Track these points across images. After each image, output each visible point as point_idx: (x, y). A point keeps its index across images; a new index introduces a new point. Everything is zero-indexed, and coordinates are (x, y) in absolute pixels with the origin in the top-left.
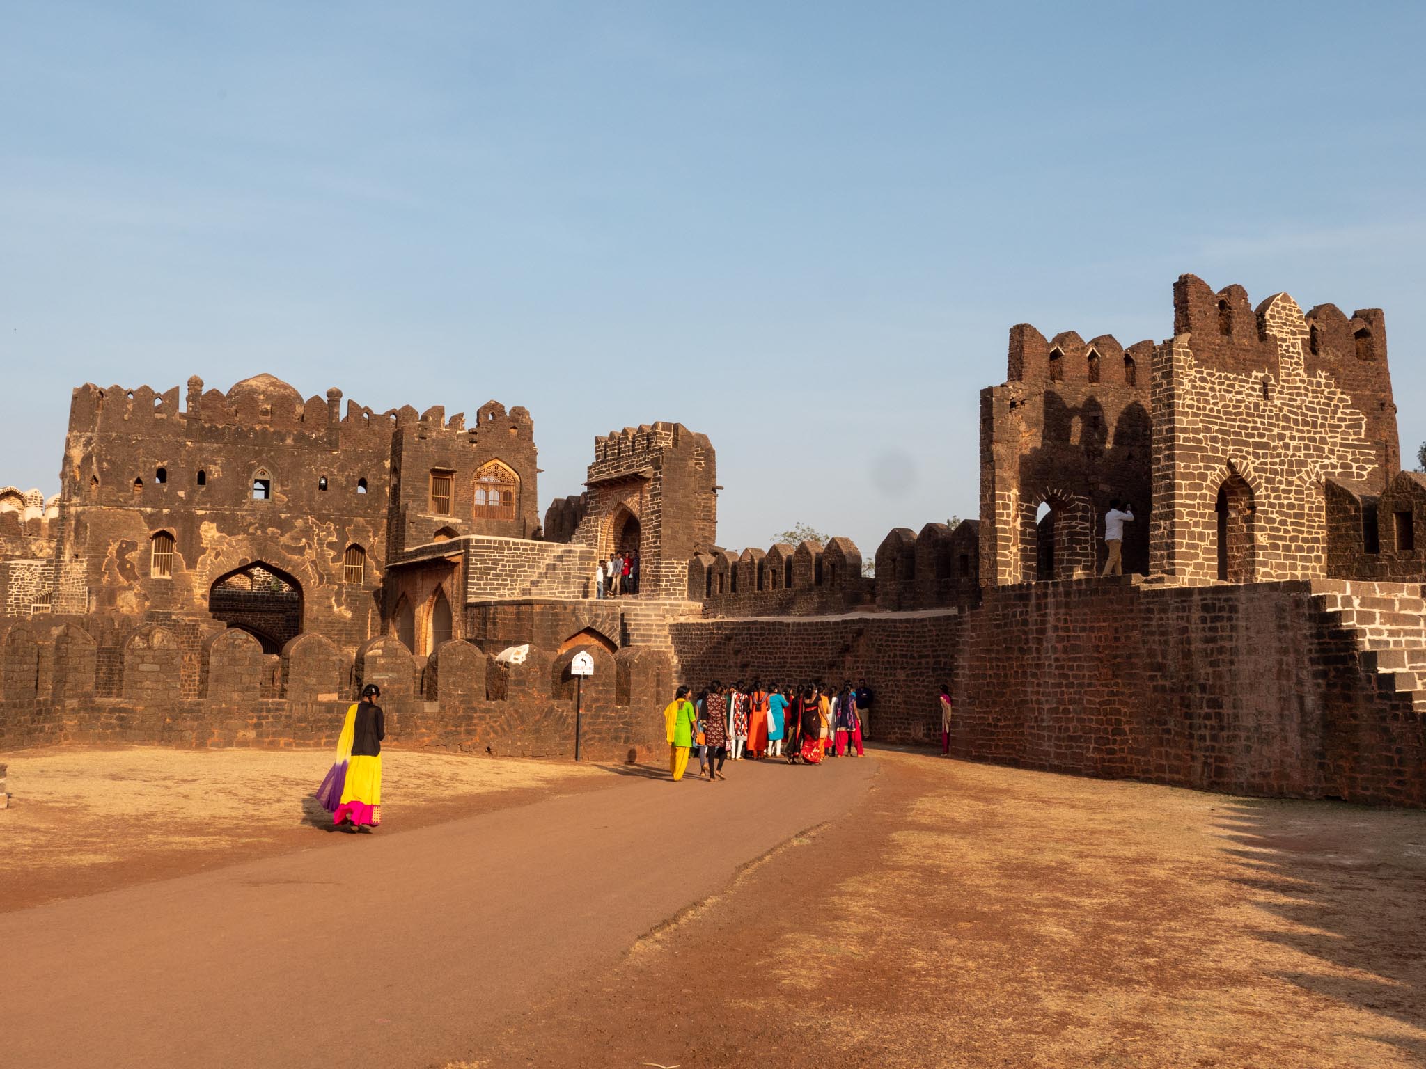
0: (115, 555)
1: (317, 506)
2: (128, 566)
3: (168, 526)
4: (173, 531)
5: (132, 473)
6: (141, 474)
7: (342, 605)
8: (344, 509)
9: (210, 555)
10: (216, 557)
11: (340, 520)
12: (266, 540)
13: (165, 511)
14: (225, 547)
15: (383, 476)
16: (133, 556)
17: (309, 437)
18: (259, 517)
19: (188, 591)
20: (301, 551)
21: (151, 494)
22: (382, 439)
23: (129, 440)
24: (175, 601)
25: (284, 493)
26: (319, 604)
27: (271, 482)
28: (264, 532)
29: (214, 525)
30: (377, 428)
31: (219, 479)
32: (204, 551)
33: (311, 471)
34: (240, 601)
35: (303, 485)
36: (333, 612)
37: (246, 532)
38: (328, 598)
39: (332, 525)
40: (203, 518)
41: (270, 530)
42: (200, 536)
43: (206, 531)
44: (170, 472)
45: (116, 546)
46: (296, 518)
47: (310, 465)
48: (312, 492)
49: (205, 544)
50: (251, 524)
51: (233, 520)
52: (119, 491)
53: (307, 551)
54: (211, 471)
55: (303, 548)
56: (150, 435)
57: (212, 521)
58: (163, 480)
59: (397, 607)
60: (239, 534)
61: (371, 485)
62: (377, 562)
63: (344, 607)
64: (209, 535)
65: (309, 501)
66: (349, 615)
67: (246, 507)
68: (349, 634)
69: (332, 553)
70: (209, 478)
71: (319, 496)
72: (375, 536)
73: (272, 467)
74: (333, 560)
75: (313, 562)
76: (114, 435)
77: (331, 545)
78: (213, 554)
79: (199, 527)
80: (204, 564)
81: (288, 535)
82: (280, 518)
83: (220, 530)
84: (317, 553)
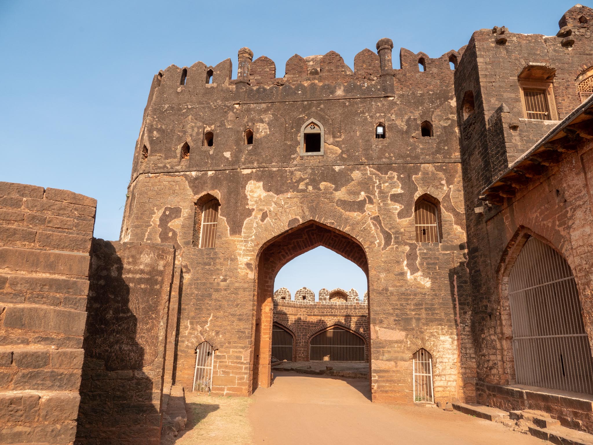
0: (158, 223)
1: (375, 155)
2: (170, 234)
3: (213, 188)
4: (218, 194)
5: (180, 139)
6: (189, 140)
7: (417, 270)
8: (408, 156)
9: (256, 217)
10: (263, 220)
11: (404, 168)
12: (318, 196)
13: (210, 173)
14: (272, 207)
15: (450, 116)
16: (175, 224)
17: (361, 87)
18: (309, 171)
19: (232, 260)
20: (360, 206)
21: (198, 157)
22: (442, 80)
23: (180, 110)
24: (217, 272)
25: (337, 144)
26: (388, 271)
27: (322, 134)
28: (316, 187)
29: (261, 184)
30: (435, 70)
31: (266, 136)
32: (249, 213)
33: (366, 119)
34: (337, 309)
35: (358, 134)
36: (406, 281)
37: (295, 188)
38: (398, 262)
39: (395, 174)
40: (249, 177)
41: (323, 185)
42: (245, 197)
43: (252, 191)
44: (217, 134)
45: (160, 213)
46: (352, 170)
47: (363, 113)
48: (368, 141)
49: (251, 204)
50: (301, 180)
51: (281, 176)
52: (166, 158)
53: (368, 206)
54: (258, 129)
55: (363, 203)
56: (200, 103)
57: (259, 179)
58: (210, 144)
59: (503, 260)
60: (287, 191)
61: (437, 127)
62: (456, 214)
63: (420, 273)
64: (255, 195)
65: (366, 150)
66: (427, 283)
67: (295, 163)
68: (430, 309)
69: (398, 207)
70: (257, 136)
71: (377, 144)
72: (449, 183)
73: (322, 119)
74: (401, 215)
75: (376, 219)
76: (166, 106)
77: (395, 198)
78: (260, 216)
79: (244, 187)
80: (250, 228)
81: (343, 189)
82: (334, 170)
83: (267, 189)
84: (380, 207)
